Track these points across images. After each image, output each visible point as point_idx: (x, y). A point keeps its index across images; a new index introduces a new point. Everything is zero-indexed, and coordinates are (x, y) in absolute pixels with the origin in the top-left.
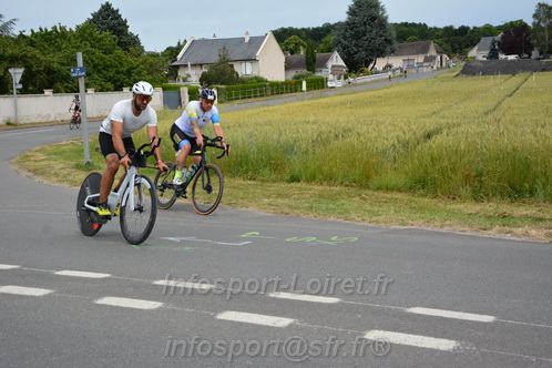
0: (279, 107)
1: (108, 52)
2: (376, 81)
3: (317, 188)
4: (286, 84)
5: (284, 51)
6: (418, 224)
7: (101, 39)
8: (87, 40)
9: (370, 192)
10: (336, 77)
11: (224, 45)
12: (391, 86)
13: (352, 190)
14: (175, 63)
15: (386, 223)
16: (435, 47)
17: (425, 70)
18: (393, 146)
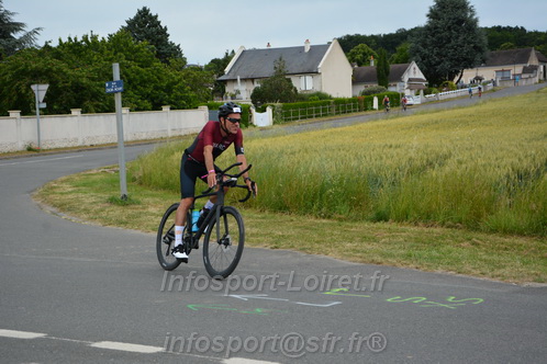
0: (347, 128)
1: (145, 65)
3: (412, 230)
4: (354, 100)
5: (352, 61)
7: (138, 50)
8: (121, 51)
9: (482, 236)
10: (413, 93)
11: (280, 55)
13: (458, 232)
14: (222, 78)
15: (515, 278)
16: (537, 54)
17: (524, 82)
18: (508, 176)
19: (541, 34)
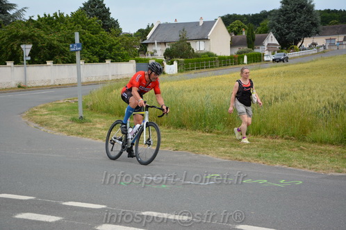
0: (226, 76)
1: (95, 33)
2: (304, 56)
3: (263, 140)
4: (231, 57)
5: (230, 31)
7: (90, 23)
8: (79, 23)
10: (270, 53)
11: (184, 27)
12: (317, 60)
13: (291, 142)
14: (145, 42)
15: (323, 170)
17: (344, 47)
18: (325, 107)
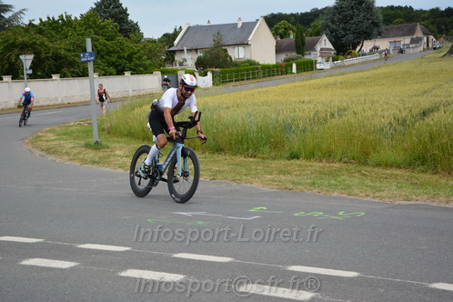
0: (271, 88)
1: (110, 38)
2: (363, 63)
3: (317, 165)
4: (277, 66)
5: (275, 34)
6: (422, 199)
7: (104, 27)
8: (91, 27)
9: (370, 169)
10: (324, 59)
11: (218, 30)
12: (379, 67)
13: (351, 166)
14: (172, 49)
15: (390, 198)
16: (421, 28)
17: (411, 51)
18: (390, 123)
19: (425, 11)
